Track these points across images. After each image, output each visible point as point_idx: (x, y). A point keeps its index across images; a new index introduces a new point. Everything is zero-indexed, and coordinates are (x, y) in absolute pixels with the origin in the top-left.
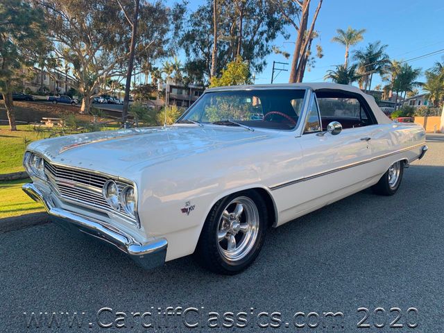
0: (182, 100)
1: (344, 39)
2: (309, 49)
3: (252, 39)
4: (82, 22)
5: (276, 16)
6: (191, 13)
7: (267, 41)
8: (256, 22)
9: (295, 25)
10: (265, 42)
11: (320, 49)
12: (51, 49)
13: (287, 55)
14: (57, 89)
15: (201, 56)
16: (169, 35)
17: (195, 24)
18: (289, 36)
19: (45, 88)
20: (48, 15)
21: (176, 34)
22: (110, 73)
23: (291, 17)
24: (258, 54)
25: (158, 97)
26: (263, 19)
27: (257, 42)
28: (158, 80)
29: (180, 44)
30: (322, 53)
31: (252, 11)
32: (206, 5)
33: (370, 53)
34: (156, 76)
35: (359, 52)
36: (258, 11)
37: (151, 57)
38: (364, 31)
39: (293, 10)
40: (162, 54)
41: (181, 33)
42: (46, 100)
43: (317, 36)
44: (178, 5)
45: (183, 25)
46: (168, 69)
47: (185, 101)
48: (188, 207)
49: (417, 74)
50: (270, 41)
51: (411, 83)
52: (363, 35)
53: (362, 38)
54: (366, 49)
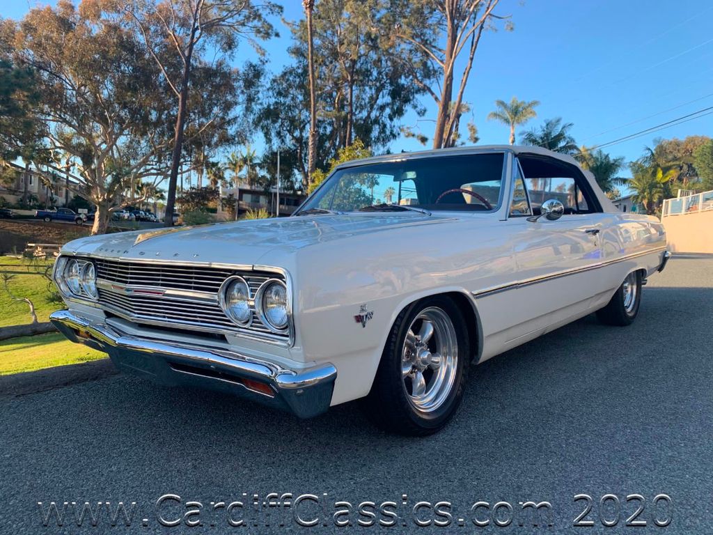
1: (507, 115)
2: (457, 130)
3: (369, 116)
4: (96, 92)
5: (403, 81)
6: (272, 77)
7: (391, 119)
8: (374, 91)
9: (432, 94)
10: (388, 122)
11: (473, 129)
12: (43, 134)
13: (424, 140)
14: (51, 199)
15: (289, 142)
16: (238, 111)
17: (279, 94)
18: (425, 111)
19: (32, 198)
20: (40, 81)
21: (248, 109)
22: (142, 170)
23: (427, 82)
24: (378, 139)
25: (219, 208)
26: (383, 86)
27: (376, 121)
28: (219, 181)
29: (256, 123)
30: (476, 135)
31: (367, 73)
32: (295, 65)
33: (547, 135)
34: (215, 175)
35: (530, 135)
36: (375, 73)
37: (209, 145)
38: (535, 103)
39: (428, 73)
40: (226, 140)
41: (256, 108)
42: (32, 217)
43: (468, 109)
44: (251, 65)
45: (260, 95)
46: (235, 165)
48: (363, 314)
49: (619, 166)
50: (395, 119)
51: (610, 179)
52: (536, 109)
53: (534, 114)
54: (541, 130)
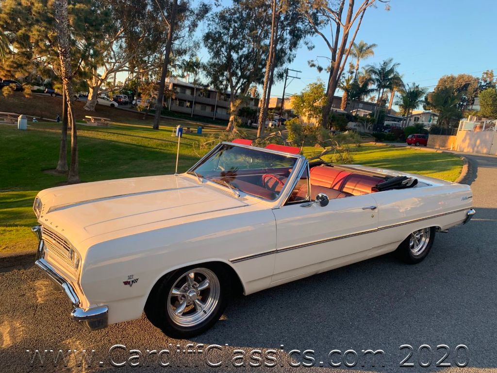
0: (185, 101)
1: (356, 52)
5: (299, 25)
7: (291, 50)
10: (288, 51)
11: (352, 66)
13: (320, 69)
18: (314, 47)
30: (353, 70)
32: (230, 7)
33: (383, 69)
35: (372, 67)
38: (374, 45)
44: (204, 5)
47: (189, 101)
50: (293, 51)
51: (417, 101)
52: (374, 49)
53: (372, 52)
54: (379, 65)
